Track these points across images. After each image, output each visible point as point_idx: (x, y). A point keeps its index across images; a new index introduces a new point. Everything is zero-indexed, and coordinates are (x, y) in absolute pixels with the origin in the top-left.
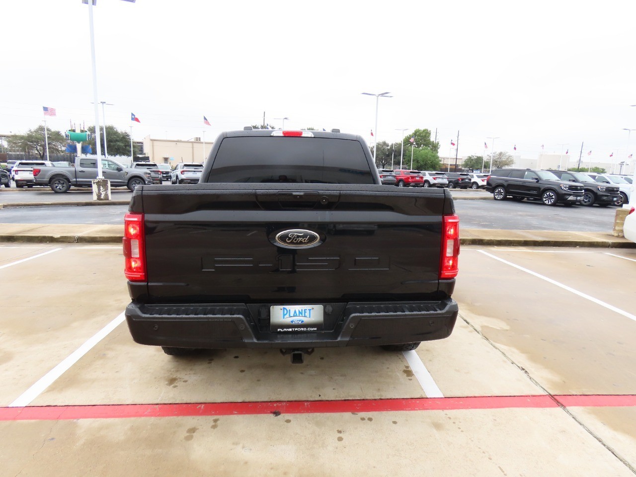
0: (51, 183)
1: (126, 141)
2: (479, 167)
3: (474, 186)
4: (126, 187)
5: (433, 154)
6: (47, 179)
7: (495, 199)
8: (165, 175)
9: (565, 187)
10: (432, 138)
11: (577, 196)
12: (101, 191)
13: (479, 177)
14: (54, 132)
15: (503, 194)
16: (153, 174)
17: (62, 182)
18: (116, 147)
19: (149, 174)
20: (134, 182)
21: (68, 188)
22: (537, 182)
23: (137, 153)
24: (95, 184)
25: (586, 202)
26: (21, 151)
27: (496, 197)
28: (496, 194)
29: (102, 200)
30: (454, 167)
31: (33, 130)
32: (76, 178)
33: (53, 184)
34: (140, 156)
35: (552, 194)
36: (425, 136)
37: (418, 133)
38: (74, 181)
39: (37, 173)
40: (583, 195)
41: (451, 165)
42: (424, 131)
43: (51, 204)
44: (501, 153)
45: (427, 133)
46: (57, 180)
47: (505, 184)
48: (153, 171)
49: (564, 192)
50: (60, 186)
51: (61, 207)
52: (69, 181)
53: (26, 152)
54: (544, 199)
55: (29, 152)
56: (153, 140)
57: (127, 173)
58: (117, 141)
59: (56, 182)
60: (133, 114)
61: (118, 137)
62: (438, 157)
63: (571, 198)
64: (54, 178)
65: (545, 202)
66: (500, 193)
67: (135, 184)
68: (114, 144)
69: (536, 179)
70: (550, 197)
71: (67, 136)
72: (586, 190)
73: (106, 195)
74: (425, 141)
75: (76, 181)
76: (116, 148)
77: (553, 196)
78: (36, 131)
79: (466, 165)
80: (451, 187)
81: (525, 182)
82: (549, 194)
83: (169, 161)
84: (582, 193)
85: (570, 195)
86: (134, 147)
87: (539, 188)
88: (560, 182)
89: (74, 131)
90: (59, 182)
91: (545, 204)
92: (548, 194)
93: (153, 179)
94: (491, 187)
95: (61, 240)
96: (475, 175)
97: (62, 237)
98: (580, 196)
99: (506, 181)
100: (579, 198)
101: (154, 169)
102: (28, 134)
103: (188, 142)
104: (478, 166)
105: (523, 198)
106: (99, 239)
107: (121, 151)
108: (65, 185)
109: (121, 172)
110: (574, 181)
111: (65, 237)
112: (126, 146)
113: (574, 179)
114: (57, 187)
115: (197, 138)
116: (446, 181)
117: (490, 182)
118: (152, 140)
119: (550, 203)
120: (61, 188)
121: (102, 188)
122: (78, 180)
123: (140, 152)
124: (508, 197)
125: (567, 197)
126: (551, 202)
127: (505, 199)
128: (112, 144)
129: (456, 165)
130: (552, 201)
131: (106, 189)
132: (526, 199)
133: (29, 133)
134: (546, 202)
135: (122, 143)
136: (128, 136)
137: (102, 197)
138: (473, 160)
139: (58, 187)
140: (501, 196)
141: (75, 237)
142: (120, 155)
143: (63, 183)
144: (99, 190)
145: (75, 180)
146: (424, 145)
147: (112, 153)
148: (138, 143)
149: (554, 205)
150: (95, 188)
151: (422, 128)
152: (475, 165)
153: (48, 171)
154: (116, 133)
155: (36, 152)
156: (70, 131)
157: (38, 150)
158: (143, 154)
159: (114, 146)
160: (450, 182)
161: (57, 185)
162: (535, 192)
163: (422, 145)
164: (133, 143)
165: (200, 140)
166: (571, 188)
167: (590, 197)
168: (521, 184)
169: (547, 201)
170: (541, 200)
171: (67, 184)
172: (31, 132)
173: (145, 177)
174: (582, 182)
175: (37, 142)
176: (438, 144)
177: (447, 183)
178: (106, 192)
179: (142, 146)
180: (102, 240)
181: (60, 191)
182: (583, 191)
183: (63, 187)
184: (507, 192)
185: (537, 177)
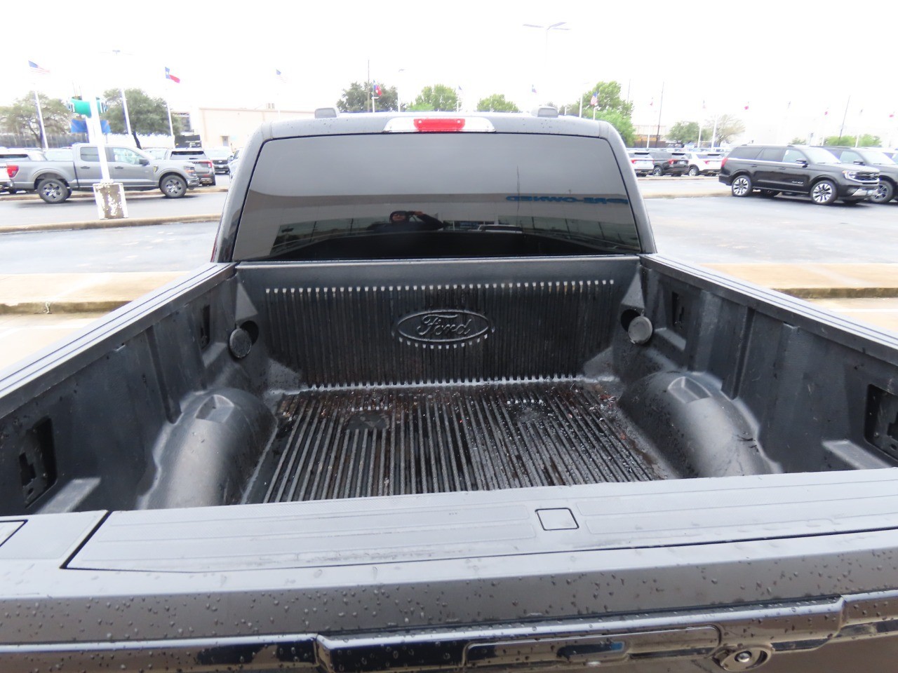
0: (39, 186)
1: (162, 112)
2: (692, 138)
3: (693, 172)
4: (159, 190)
5: (624, 121)
6: (30, 182)
7: (734, 195)
8: (221, 166)
9: (851, 175)
10: (623, 96)
11: (868, 189)
12: (110, 204)
13: (700, 157)
14: (53, 101)
15: (747, 186)
16: (199, 168)
17: (55, 186)
18: (149, 121)
19: (192, 168)
20: (169, 183)
21: (69, 194)
22: (804, 167)
23: (181, 129)
24: (99, 191)
25: (878, 197)
26: (9, 131)
27: (736, 191)
28: (735, 187)
29: (112, 217)
30: (655, 139)
31: (21, 99)
32: (77, 179)
33: (40, 190)
34: (187, 134)
35: (829, 187)
36: (612, 92)
37: (601, 88)
38: (74, 184)
39: (13, 172)
40: (877, 187)
41: (651, 136)
42: (610, 84)
43: (30, 229)
44: (725, 117)
45: (615, 87)
46: (46, 183)
47: (752, 170)
48: (199, 163)
49: (848, 183)
50: (53, 192)
51: (46, 234)
52: (67, 184)
53: (16, 132)
54: (814, 195)
55: (21, 133)
56: (203, 109)
57: (157, 168)
58: (148, 111)
59: (45, 186)
60: (167, 70)
61: (149, 105)
62: (631, 126)
63: (859, 192)
64: (43, 179)
65: (816, 199)
66: (741, 185)
67: (171, 185)
68: (145, 116)
69: (804, 162)
70: (825, 191)
71: (70, 107)
72: (883, 178)
73: (119, 209)
74: (612, 99)
75: (78, 184)
76: (148, 124)
77: (829, 189)
78: (26, 100)
79: (672, 136)
80: (657, 174)
81: (783, 167)
82: (824, 186)
83: (230, 141)
84: (876, 183)
85: (858, 187)
86: (174, 120)
87: (808, 177)
88: (842, 166)
89: (80, 98)
90: (51, 185)
91: (815, 203)
92: (821, 186)
93: (200, 175)
94: (727, 176)
95: (21, 309)
96: (694, 154)
97: (22, 305)
98: (873, 188)
99: (755, 165)
100: (870, 192)
101: (200, 158)
102: (14, 104)
103: (255, 111)
104: (690, 137)
105: (778, 192)
106: (86, 307)
107: (156, 127)
108: (60, 190)
109: (147, 166)
110: (861, 164)
111: (29, 305)
112: (163, 119)
113: (861, 160)
114: (48, 194)
115: (269, 104)
116: (650, 166)
117: (727, 167)
118: (201, 109)
119: (823, 201)
120: (55, 195)
121: (110, 199)
122: (80, 181)
123: (185, 128)
124: (754, 191)
125: (852, 190)
126: (825, 199)
127: (750, 195)
128: (142, 117)
129: (658, 137)
130: (828, 199)
131: (118, 200)
132: (780, 193)
133: (15, 102)
134: (818, 200)
135: (157, 114)
136: (164, 103)
137: (113, 213)
138: (682, 128)
139: (50, 195)
140: (744, 191)
141: (44, 304)
142: (156, 135)
143: (58, 188)
144: (107, 202)
145: (75, 181)
146: (610, 106)
147: (144, 131)
148: (181, 114)
149: (830, 204)
150: (98, 197)
151: (607, 81)
152: (687, 135)
153: (30, 169)
154: (146, 100)
155: (30, 132)
156: (73, 98)
157: (32, 129)
158: (191, 131)
159: (145, 119)
160: (656, 166)
161: (47, 190)
162: (800, 184)
163: (607, 107)
164: (172, 114)
165: (273, 107)
166: (860, 176)
167: (885, 190)
168: (777, 170)
169: (819, 198)
170: (809, 195)
171: (62, 188)
172: (19, 102)
173: (186, 173)
174: (874, 166)
175: (29, 116)
176: (632, 104)
177: (652, 167)
178: (118, 205)
179: (188, 118)
180: (92, 307)
181: (55, 200)
182: (878, 180)
183: (58, 194)
184: (754, 184)
185: (805, 159)
